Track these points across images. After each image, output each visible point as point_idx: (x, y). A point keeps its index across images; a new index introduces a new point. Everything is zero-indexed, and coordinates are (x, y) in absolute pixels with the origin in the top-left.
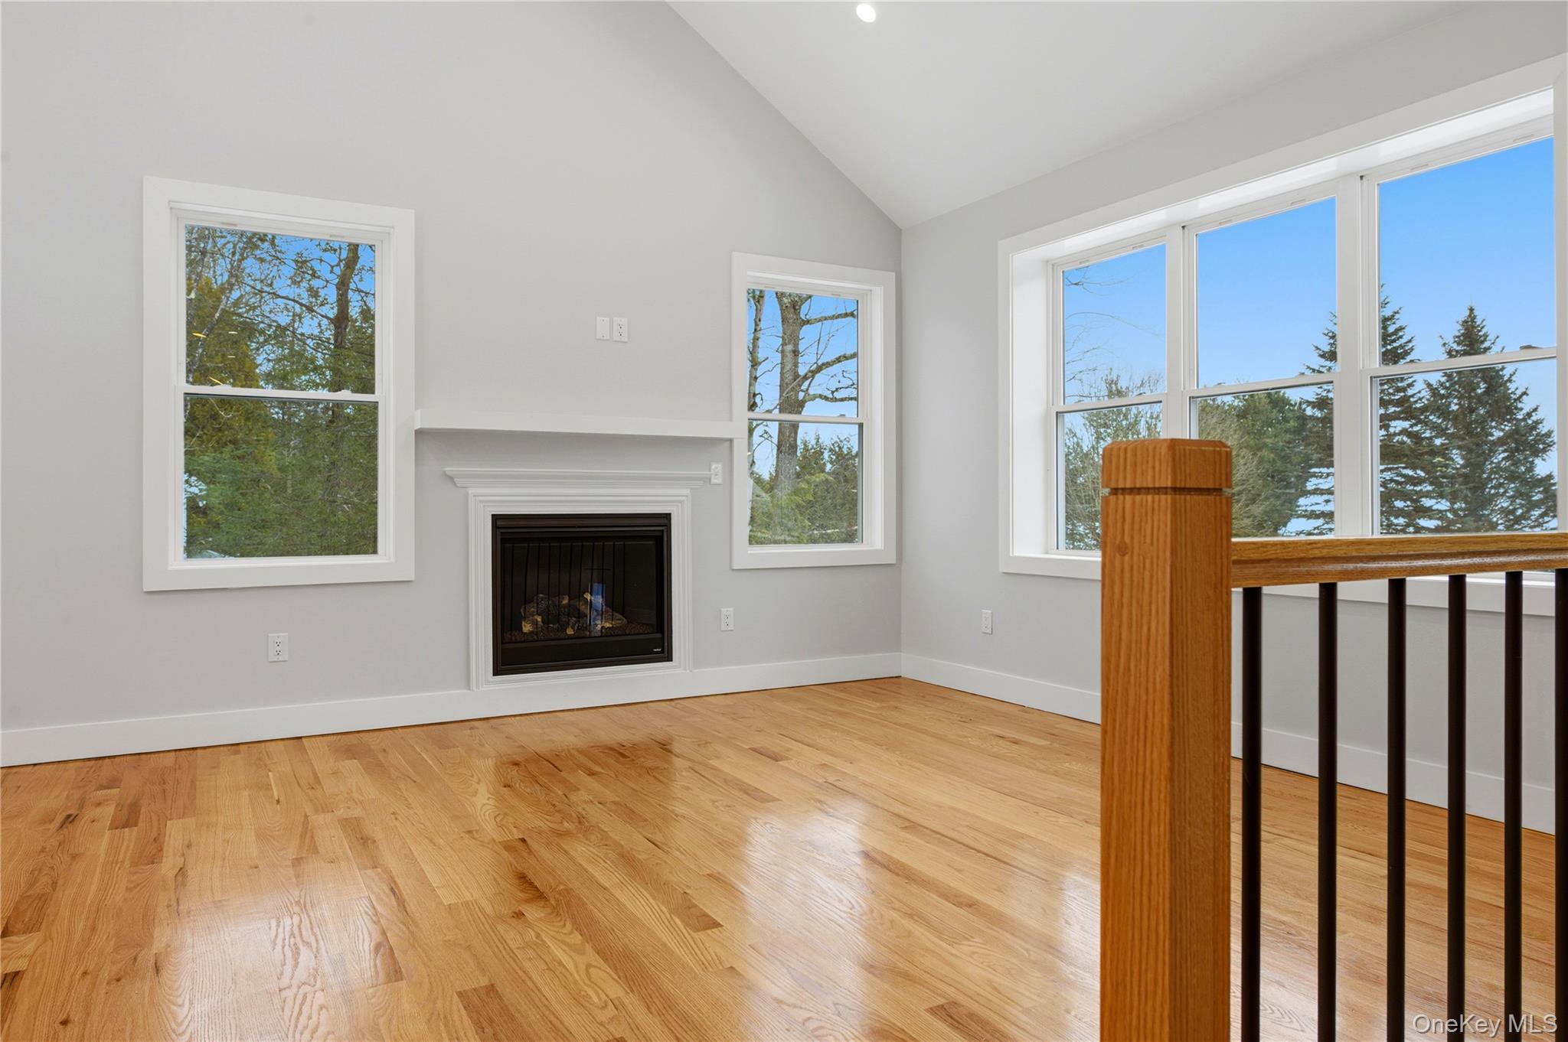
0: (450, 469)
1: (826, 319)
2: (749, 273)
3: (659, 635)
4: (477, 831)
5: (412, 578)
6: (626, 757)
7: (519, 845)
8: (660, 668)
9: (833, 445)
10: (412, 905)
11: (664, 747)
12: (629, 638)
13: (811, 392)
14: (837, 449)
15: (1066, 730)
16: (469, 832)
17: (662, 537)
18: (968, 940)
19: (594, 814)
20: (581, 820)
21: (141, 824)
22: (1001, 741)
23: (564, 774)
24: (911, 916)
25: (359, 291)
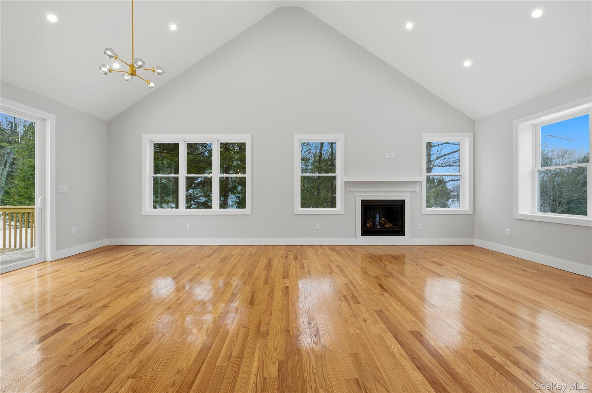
0: (352, 190)
1: (439, 145)
2: (427, 138)
3: (401, 229)
4: (366, 272)
5: (344, 213)
6: (397, 259)
7: (377, 277)
8: (402, 237)
9: (438, 178)
10: (357, 287)
11: (404, 256)
12: (396, 229)
13: (435, 165)
14: (439, 179)
15: (544, 269)
16: (364, 272)
17: (402, 205)
18: (523, 329)
19: (394, 273)
20: (390, 273)
21: (299, 260)
22: (517, 269)
23: (383, 261)
24: (499, 318)
25: (323, 150)
